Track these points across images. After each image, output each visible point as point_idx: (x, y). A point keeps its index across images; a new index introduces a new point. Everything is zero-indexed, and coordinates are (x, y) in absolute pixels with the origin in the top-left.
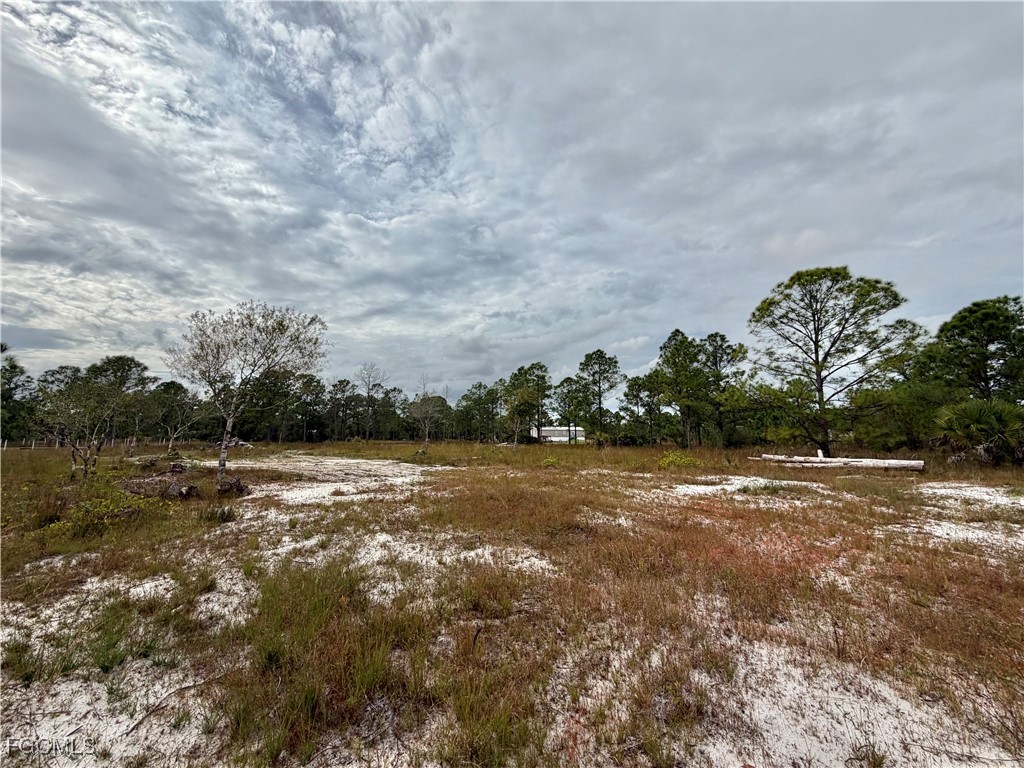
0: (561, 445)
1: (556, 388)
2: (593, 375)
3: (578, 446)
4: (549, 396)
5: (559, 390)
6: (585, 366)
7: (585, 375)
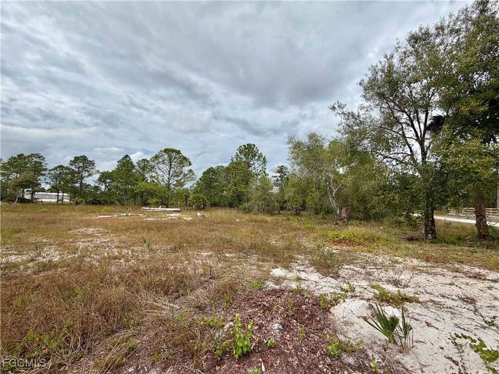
0: (50, 204)
1: (50, 170)
2: (79, 168)
3: (63, 204)
4: (43, 175)
5: (53, 172)
6: (73, 163)
7: (73, 168)
